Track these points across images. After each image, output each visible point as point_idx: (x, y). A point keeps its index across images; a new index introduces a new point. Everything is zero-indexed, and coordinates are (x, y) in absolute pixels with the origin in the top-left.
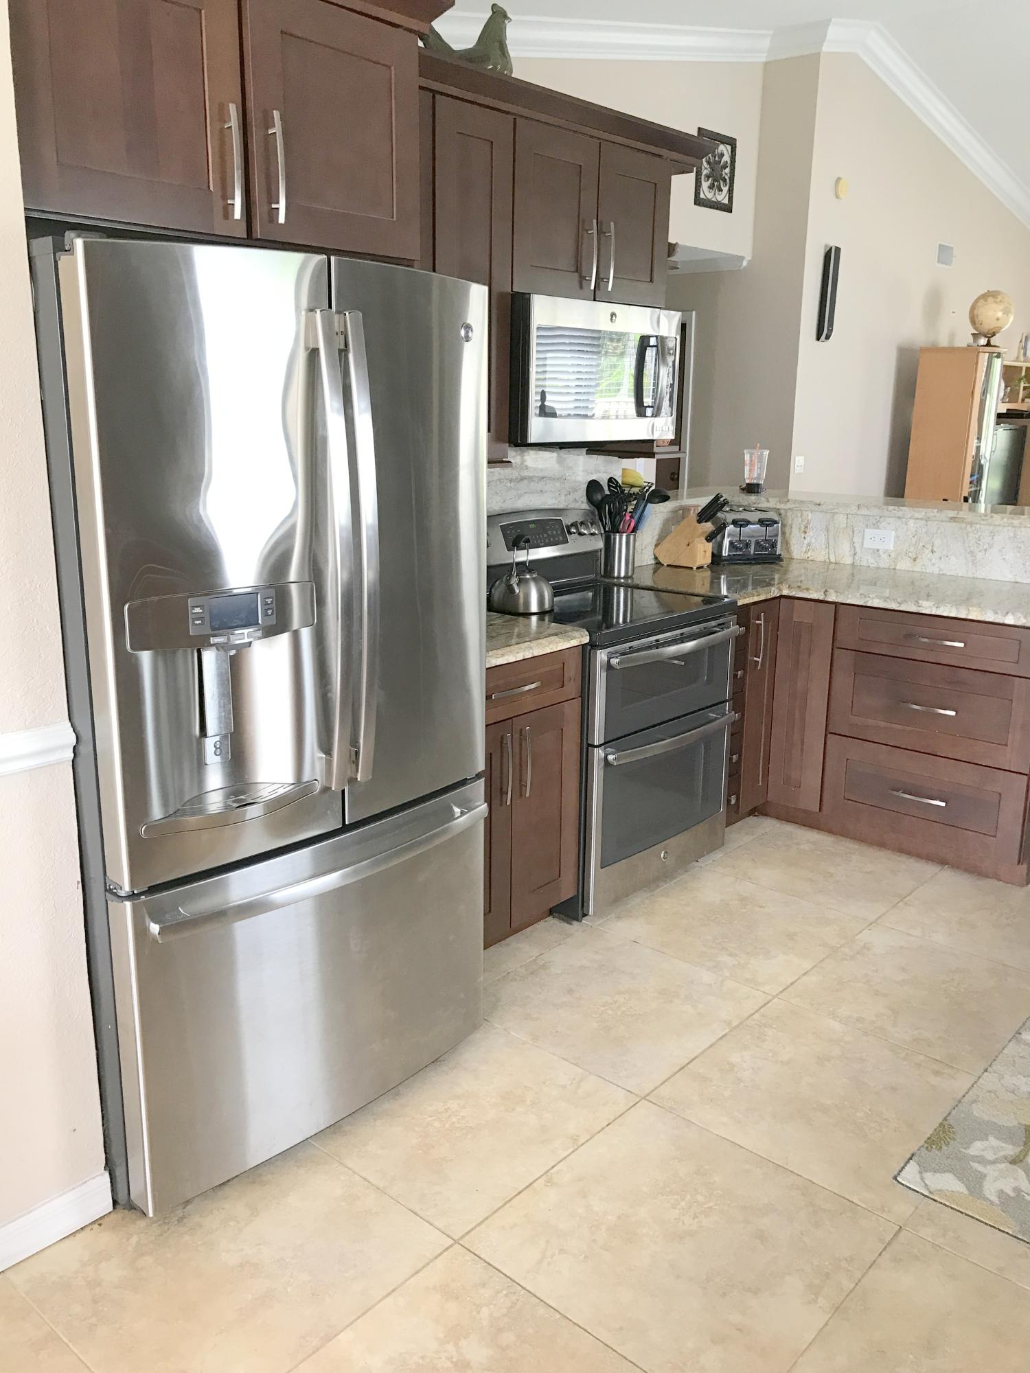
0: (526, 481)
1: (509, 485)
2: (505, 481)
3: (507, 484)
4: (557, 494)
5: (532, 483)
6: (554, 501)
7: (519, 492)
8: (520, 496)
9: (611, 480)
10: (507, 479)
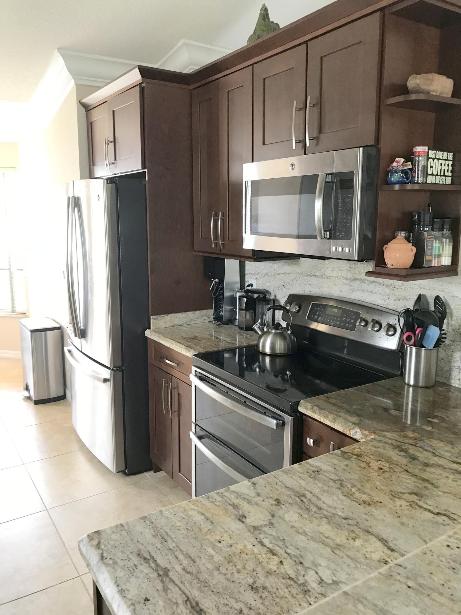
0: (358, 282)
1: (344, 281)
2: (342, 278)
3: (343, 281)
4: (387, 297)
5: (363, 284)
6: (383, 302)
7: (352, 288)
8: (353, 291)
9: (437, 298)
10: (343, 277)
